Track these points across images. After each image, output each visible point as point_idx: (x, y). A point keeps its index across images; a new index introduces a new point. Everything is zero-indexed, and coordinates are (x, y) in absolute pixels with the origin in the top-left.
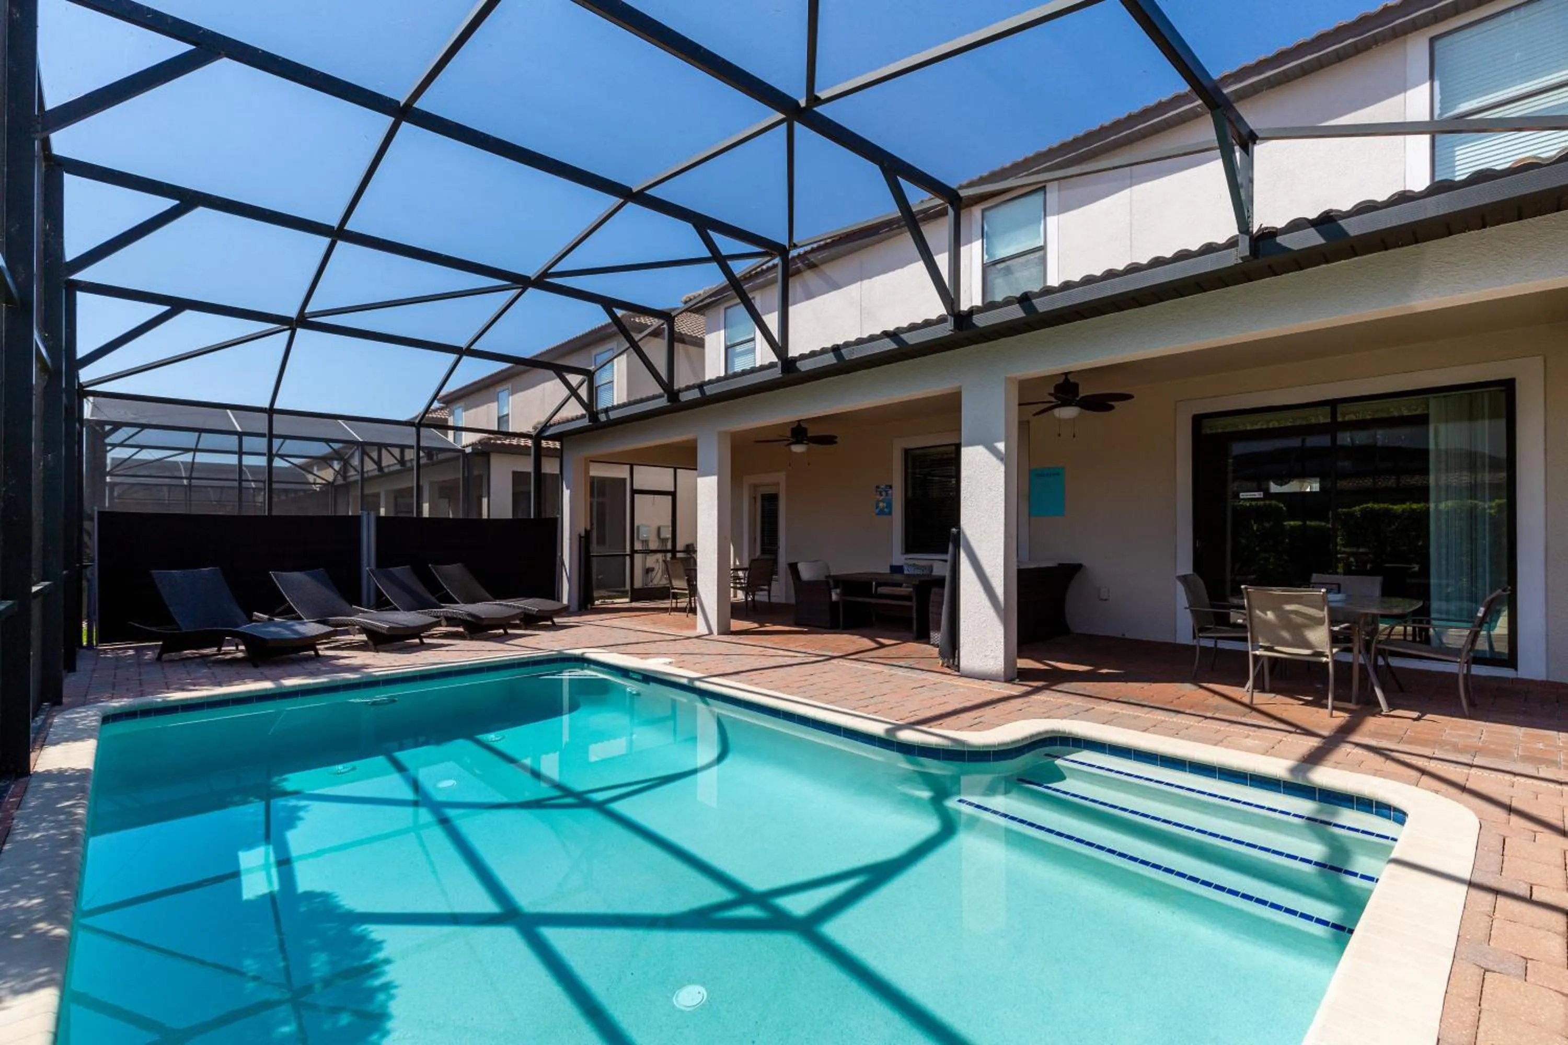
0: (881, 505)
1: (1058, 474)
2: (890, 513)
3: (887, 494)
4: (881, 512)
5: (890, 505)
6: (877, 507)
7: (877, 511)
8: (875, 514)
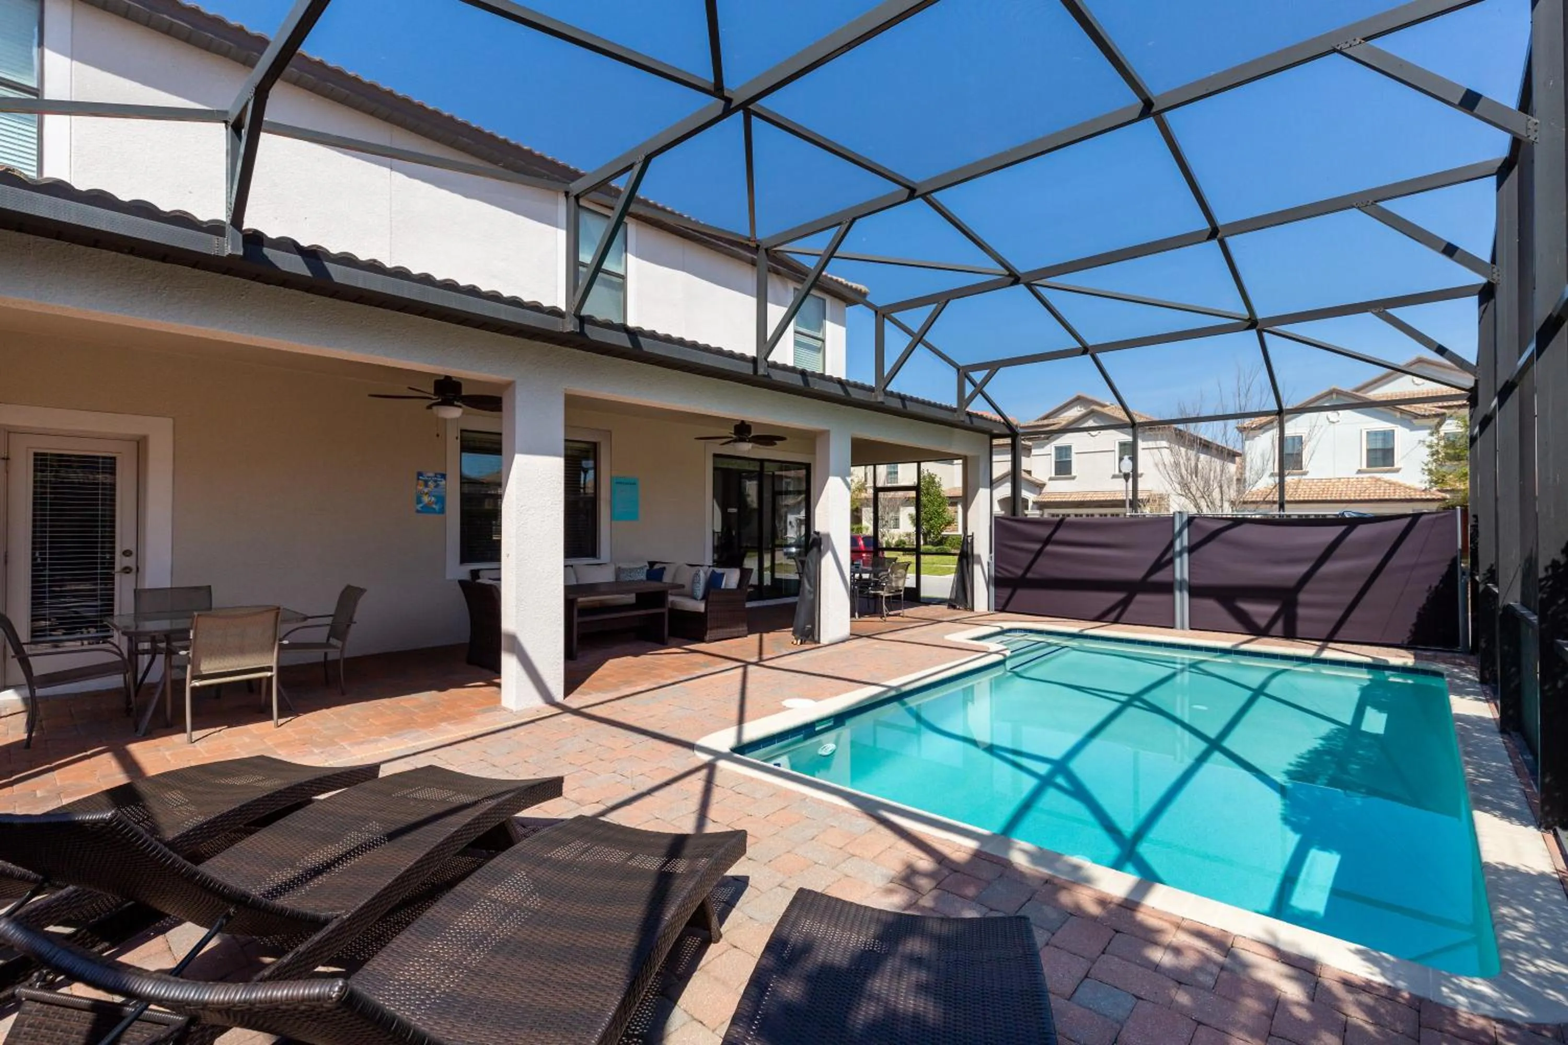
0: (426, 499)
1: (634, 484)
2: (442, 511)
3: (437, 486)
4: (427, 509)
5: (441, 500)
6: (419, 501)
7: (419, 507)
8: (418, 511)
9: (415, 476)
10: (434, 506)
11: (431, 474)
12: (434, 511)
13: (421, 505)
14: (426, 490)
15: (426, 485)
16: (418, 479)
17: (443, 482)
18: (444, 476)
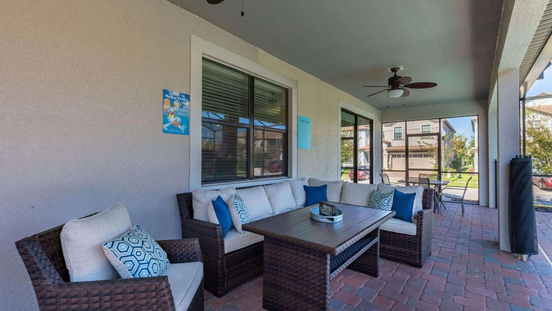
0: (172, 119)
2: (187, 132)
3: (182, 106)
4: (173, 129)
5: (186, 121)
6: (166, 121)
7: (165, 126)
8: (164, 131)
9: (161, 94)
10: (179, 127)
11: (177, 94)
12: (179, 132)
13: (167, 125)
14: (172, 110)
15: (172, 105)
16: (165, 98)
17: (187, 104)
18: (188, 97)
